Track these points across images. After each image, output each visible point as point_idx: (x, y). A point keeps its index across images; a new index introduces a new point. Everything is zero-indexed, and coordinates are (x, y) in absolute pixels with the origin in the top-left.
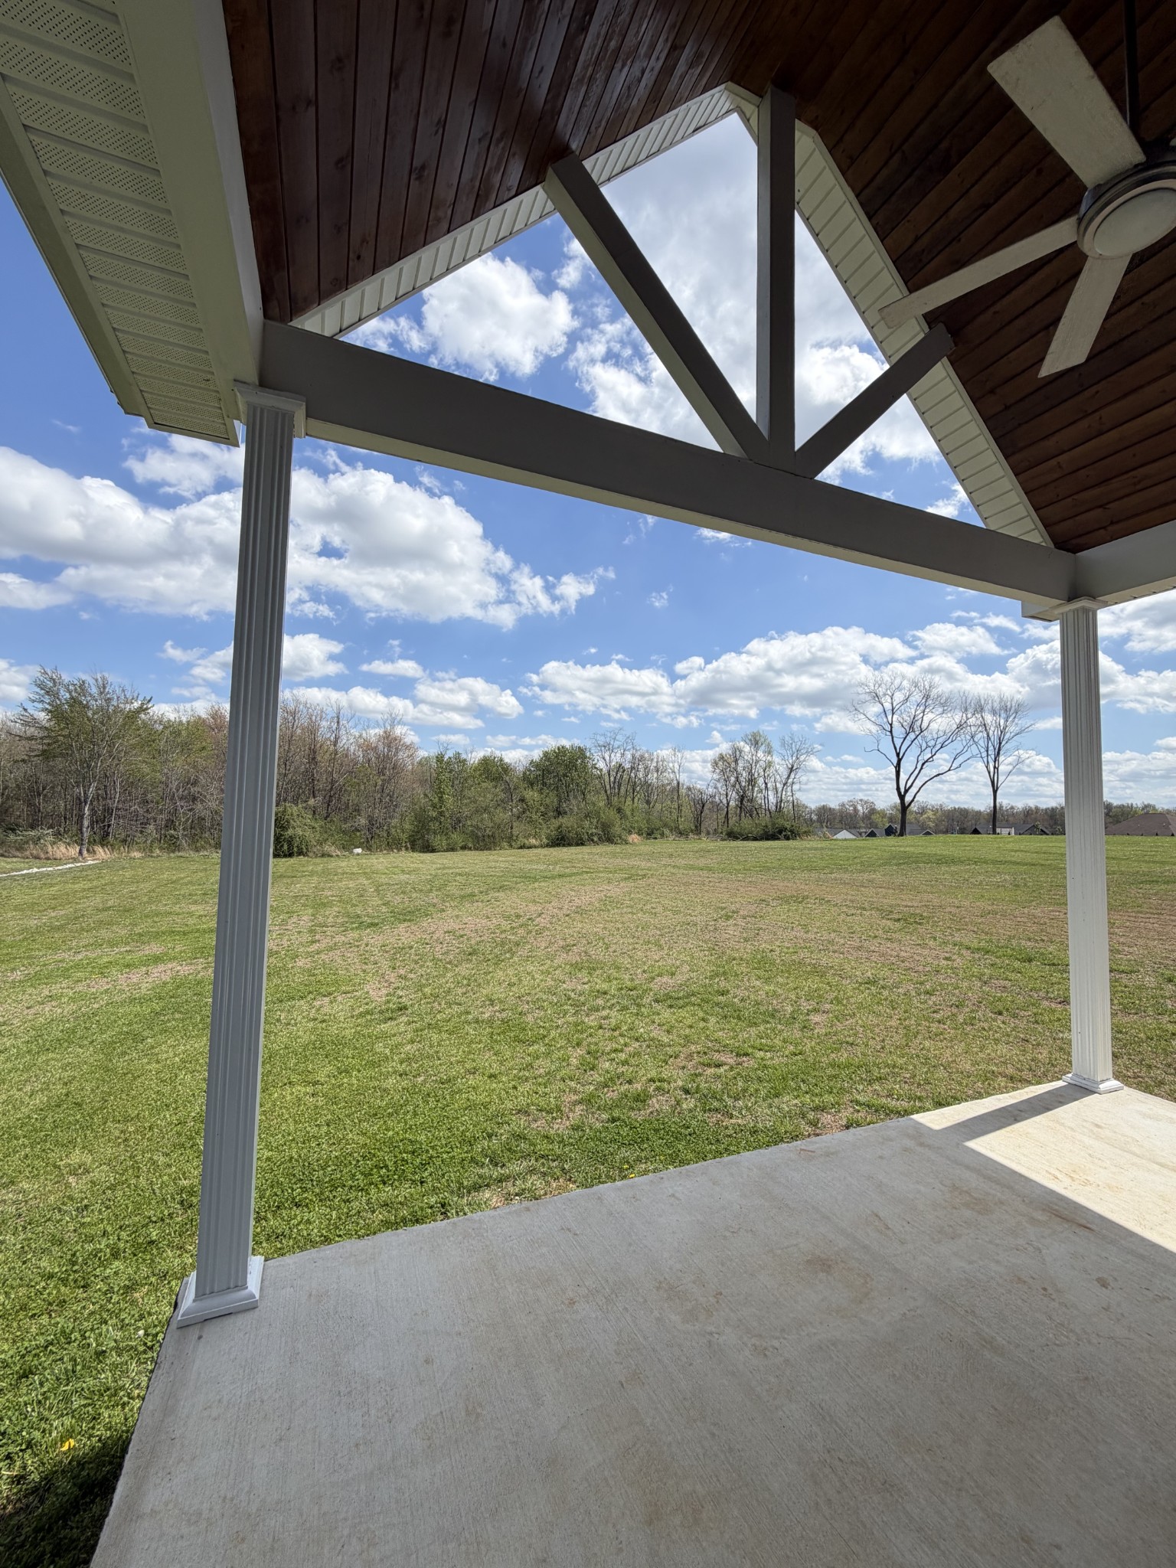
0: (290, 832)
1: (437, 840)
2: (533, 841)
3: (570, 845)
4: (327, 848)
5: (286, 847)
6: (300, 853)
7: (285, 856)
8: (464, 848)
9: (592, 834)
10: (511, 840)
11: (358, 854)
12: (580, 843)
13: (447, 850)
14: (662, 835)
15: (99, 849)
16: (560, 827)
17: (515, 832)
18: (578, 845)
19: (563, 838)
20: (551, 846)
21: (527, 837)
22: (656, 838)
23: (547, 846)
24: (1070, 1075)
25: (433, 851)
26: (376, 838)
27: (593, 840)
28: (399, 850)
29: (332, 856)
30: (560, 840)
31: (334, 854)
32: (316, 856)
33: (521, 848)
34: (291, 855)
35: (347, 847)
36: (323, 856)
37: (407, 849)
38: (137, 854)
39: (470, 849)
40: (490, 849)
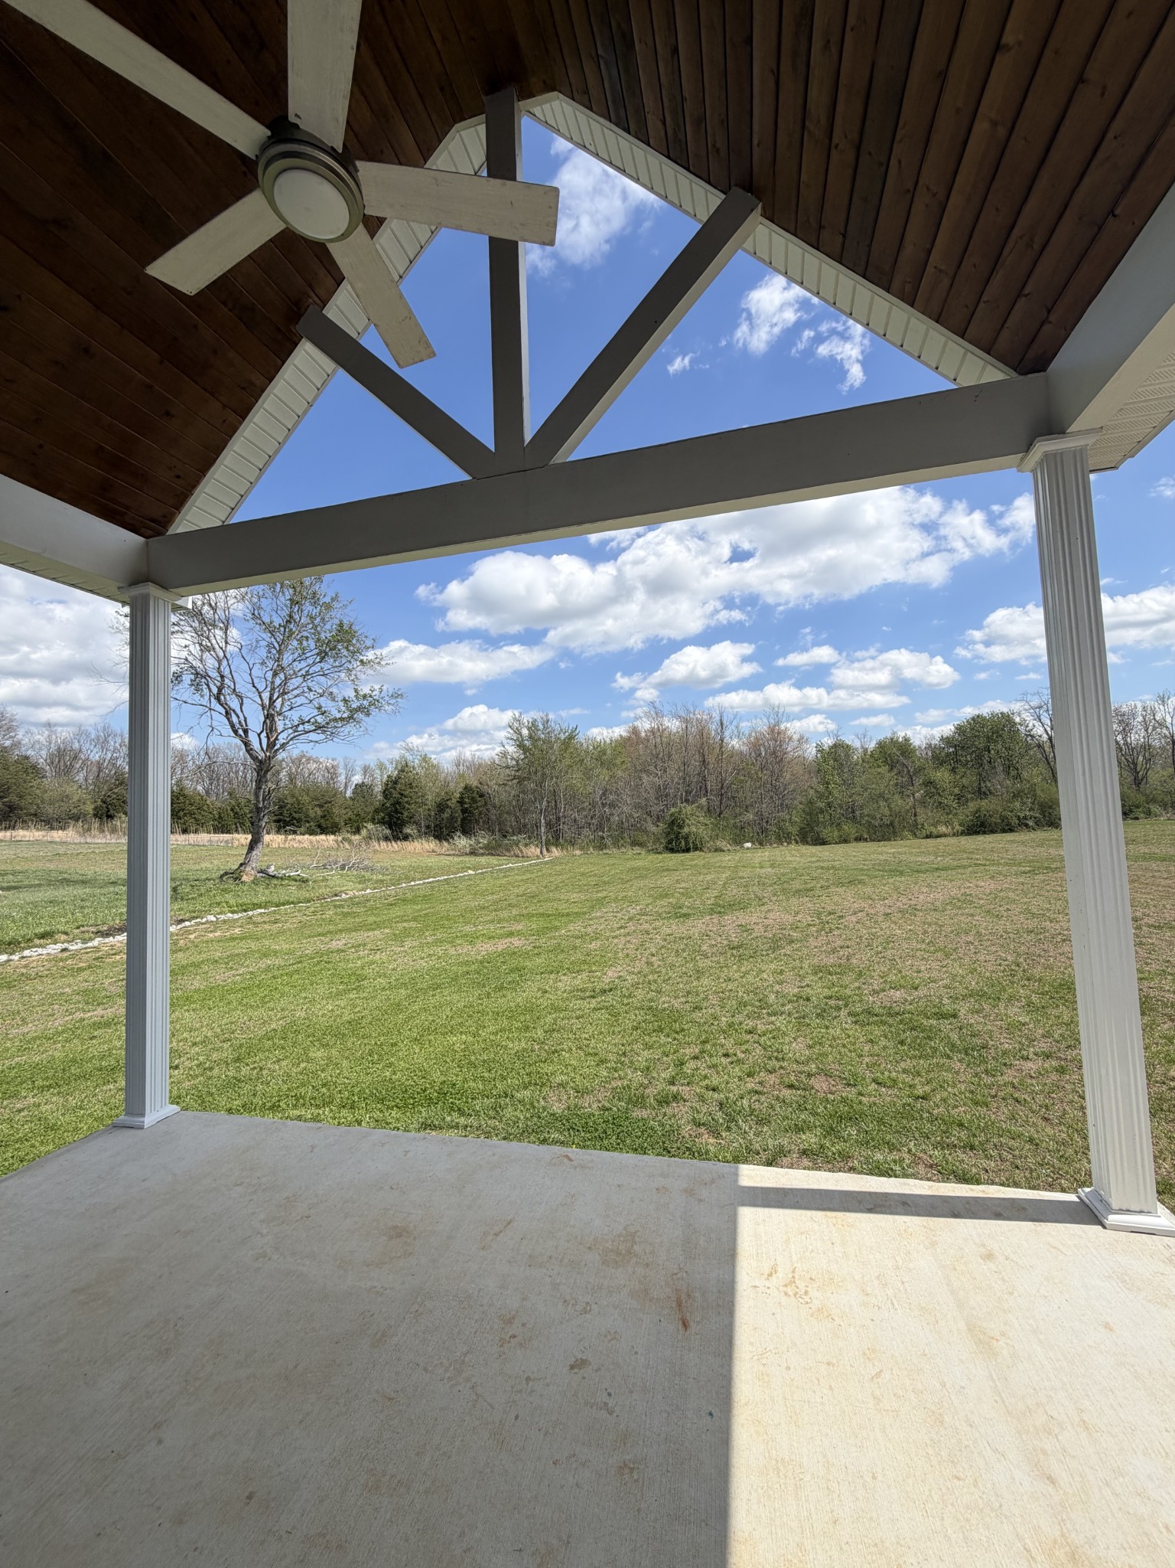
0: (686, 830)
1: (826, 832)
2: (943, 829)
3: (993, 832)
4: (720, 843)
5: (683, 843)
6: (696, 849)
7: (683, 851)
8: (858, 839)
9: (1025, 818)
10: (915, 830)
11: (748, 848)
12: (1009, 829)
13: (840, 842)
14: (1149, 813)
15: (554, 849)
16: (978, 810)
17: (920, 819)
18: (1004, 831)
19: (983, 824)
20: (969, 834)
21: (935, 825)
22: (1137, 818)
23: (963, 833)
24: (1087, 1190)
25: (824, 843)
26: (765, 833)
27: (1027, 825)
28: (789, 843)
29: (723, 851)
30: (979, 827)
31: (726, 849)
32: (710, 851)
33: (927, 837)
34: (687, 850)
35: (738, 841)
36: (716, 850)
37: (797, 842)
38: (578, 852)
39: (866, 840)
40: (890, 840)
